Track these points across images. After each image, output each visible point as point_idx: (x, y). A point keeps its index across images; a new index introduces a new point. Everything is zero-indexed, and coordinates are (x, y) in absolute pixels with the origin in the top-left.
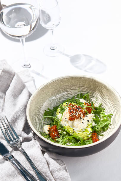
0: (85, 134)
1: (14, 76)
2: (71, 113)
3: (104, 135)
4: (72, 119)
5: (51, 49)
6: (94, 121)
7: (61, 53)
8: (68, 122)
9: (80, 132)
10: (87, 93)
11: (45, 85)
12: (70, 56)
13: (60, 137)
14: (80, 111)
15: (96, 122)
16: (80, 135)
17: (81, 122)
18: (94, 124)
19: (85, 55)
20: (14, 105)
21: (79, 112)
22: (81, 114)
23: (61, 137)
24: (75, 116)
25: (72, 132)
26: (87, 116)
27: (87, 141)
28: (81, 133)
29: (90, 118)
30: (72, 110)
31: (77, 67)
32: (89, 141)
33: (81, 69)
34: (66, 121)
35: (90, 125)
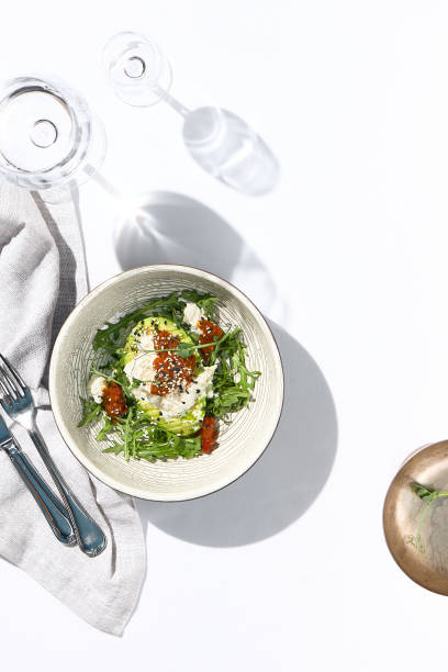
0: (187, 425)
3: (232, 422)
4: (159, 391)
7: (160, 92)
8: (148, 395)
9: (175, 419)
12: (184, 112)
13: (125, 417)
14: (180, 376)
16: (174, 426)
17: (179, 401)
18: (211, 395)
19: (228, 114)
21: (177, 380)
23: (131, 414)
25: (156, 418)
26: (196, 382)
29: (203, 385)
30: (161, 375)
33: (208, 169)
35: (202, 401)
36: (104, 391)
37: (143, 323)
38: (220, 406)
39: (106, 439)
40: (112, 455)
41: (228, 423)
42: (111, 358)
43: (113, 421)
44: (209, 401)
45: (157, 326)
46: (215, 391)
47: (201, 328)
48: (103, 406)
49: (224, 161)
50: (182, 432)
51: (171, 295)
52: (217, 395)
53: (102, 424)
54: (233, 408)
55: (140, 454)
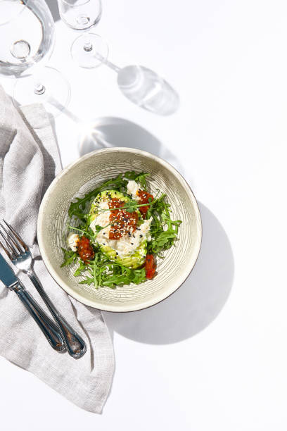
0: (135, 260)
1: (15, 134)
2: (114, 229)
3: (164, 257)
5: (85, 49)
6: (150, 233)
7: (102, 59)
8: (107, 241)
9: (127, 257)
12: (117, 69)
13: (93, 259)
15: (154, 235)
16: (127, 262)
17: (129, 243)
18: (150, 239)
19: (144, 69)
21: (126, 227)
22: (130, 228)
23: (97, 258)
24: (120, 234)
25: (114, 257)
26: (140, 229)
28: (129, 258)
29: (144, 231)
31: (128, 96)
32: (140, 273)
33: (135, 102)
34: (104, 238)
35: (144, 243)
36: (78, 243)
37: (100, 195)
38: (156, 247)
39: (81, 275)
40: (86, 286)
41: (162, 258)
42: (81, 222)
43: (85, 264)
44: (149, 244)
45: (110, 195)
46: (152, 237)
47: (139, 196)
48: (78, 253)
49: (144, 97)
50: (132, 266)
51: (118, 177)
52: (153, 239)
53: (78, 266)
54: (165, 248)
55: (104, 283)
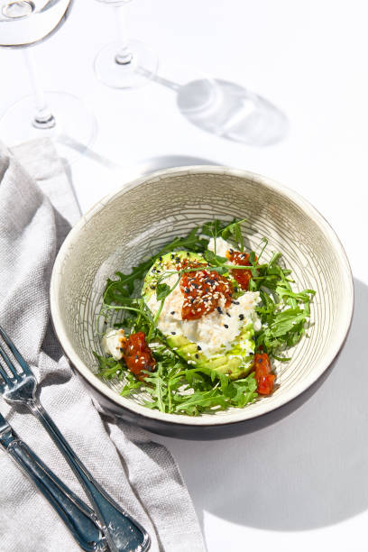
0: (234, 361)
1: (6, 167)
2: (190, 297)
3: (290, 359)
4: (192, 314)
5: (118, 63)
6: (259, 314)
7: (148, 74)
8: (179, 325)
9: (218, 355)
10: (234, 222)
11: (104, 202)
12: (175, 87)
14: (216, 290)
15: (266, 318)
16: (219, 365)
17: (220, 324)
18: (258, 325)
19: (222, 83)
20: (11, 261)
21: (213, 293)
22: (220, 297)
23: (161, 368)
24: (202, 306)
25: (193, 355)
26: (238, 303)
27: (240, 384)
28: (221, 357)
29: (246, 308)
30: (192, 288)
31: (198, 123)
32: (246, 384)
33: (211, 130)
34: (173, 321)
35: (248, 331)
36: (123, 342)
37: (161, 259)
41: (286, 361)
43: (138, 382)
44: (258, 333)
45: (178, 259)
46: (263, 322)
48: (124, 363)
49: (225, 122)
50: (230, 372)
51: (190, 234)
53: (125, 383)
54: (289, 343)
55: (178, 408)
